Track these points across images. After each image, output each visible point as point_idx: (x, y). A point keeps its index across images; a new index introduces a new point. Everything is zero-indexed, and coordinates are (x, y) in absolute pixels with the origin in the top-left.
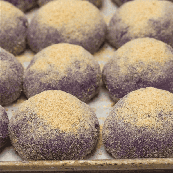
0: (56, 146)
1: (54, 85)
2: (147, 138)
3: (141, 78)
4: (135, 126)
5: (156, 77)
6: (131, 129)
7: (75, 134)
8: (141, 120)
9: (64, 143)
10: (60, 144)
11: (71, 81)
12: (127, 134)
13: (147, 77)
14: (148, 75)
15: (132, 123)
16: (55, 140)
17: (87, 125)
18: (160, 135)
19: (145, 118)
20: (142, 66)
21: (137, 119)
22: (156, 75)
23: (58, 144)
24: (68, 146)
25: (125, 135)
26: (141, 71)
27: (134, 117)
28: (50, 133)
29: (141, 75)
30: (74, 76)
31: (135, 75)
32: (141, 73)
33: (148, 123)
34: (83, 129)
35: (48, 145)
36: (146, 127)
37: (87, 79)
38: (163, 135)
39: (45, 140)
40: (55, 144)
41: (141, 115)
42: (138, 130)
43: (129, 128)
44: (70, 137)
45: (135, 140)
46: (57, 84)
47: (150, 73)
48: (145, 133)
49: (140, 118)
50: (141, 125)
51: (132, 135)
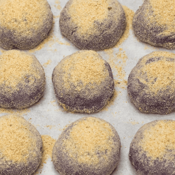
0: (10, 173)
1: (8, 97)
2: (87, 171)
3: (79, 95)
4: (77, 161)
5: (92, 96)
6: (73, 164)
7: (25, 162)
8: (82, 157)
9: (16, 171)
10: (13, 171)
11: (21, 94)
12: (71, 167)
13: (85, 95)
14: (85, 93)
15: (74, 159)
16: (9, 169)
17: (35, 153)
18: (98, 169)
19: (85, 156)
20: (81, 86)
21: (78, 155)
22: (92, 94)
23: (11, 171)
24: (19, 172)
25: (68, 168)
26: (80, 89)
27: (76, 153)
28: (5, 163)
29: (80, 93)
30: (24, 90)
31: (75, 92)
32: (80, 92)
33: (87, 160)
34: (31, 157)
35: (4, 172)
36: (85, 164)
37: (34, 90)
38: (100, 170)
39: (2, 169)
40: (9, 171)
41: (82, 153)
42: (79, 165)
43: (72, 163)
44: (21, 166)
45: (77, 172)
46: (10, 96)
47: (87, 92)
48: (85, 168)
49: (81, 155)
50: (82, 162)
51: (74, 168)
